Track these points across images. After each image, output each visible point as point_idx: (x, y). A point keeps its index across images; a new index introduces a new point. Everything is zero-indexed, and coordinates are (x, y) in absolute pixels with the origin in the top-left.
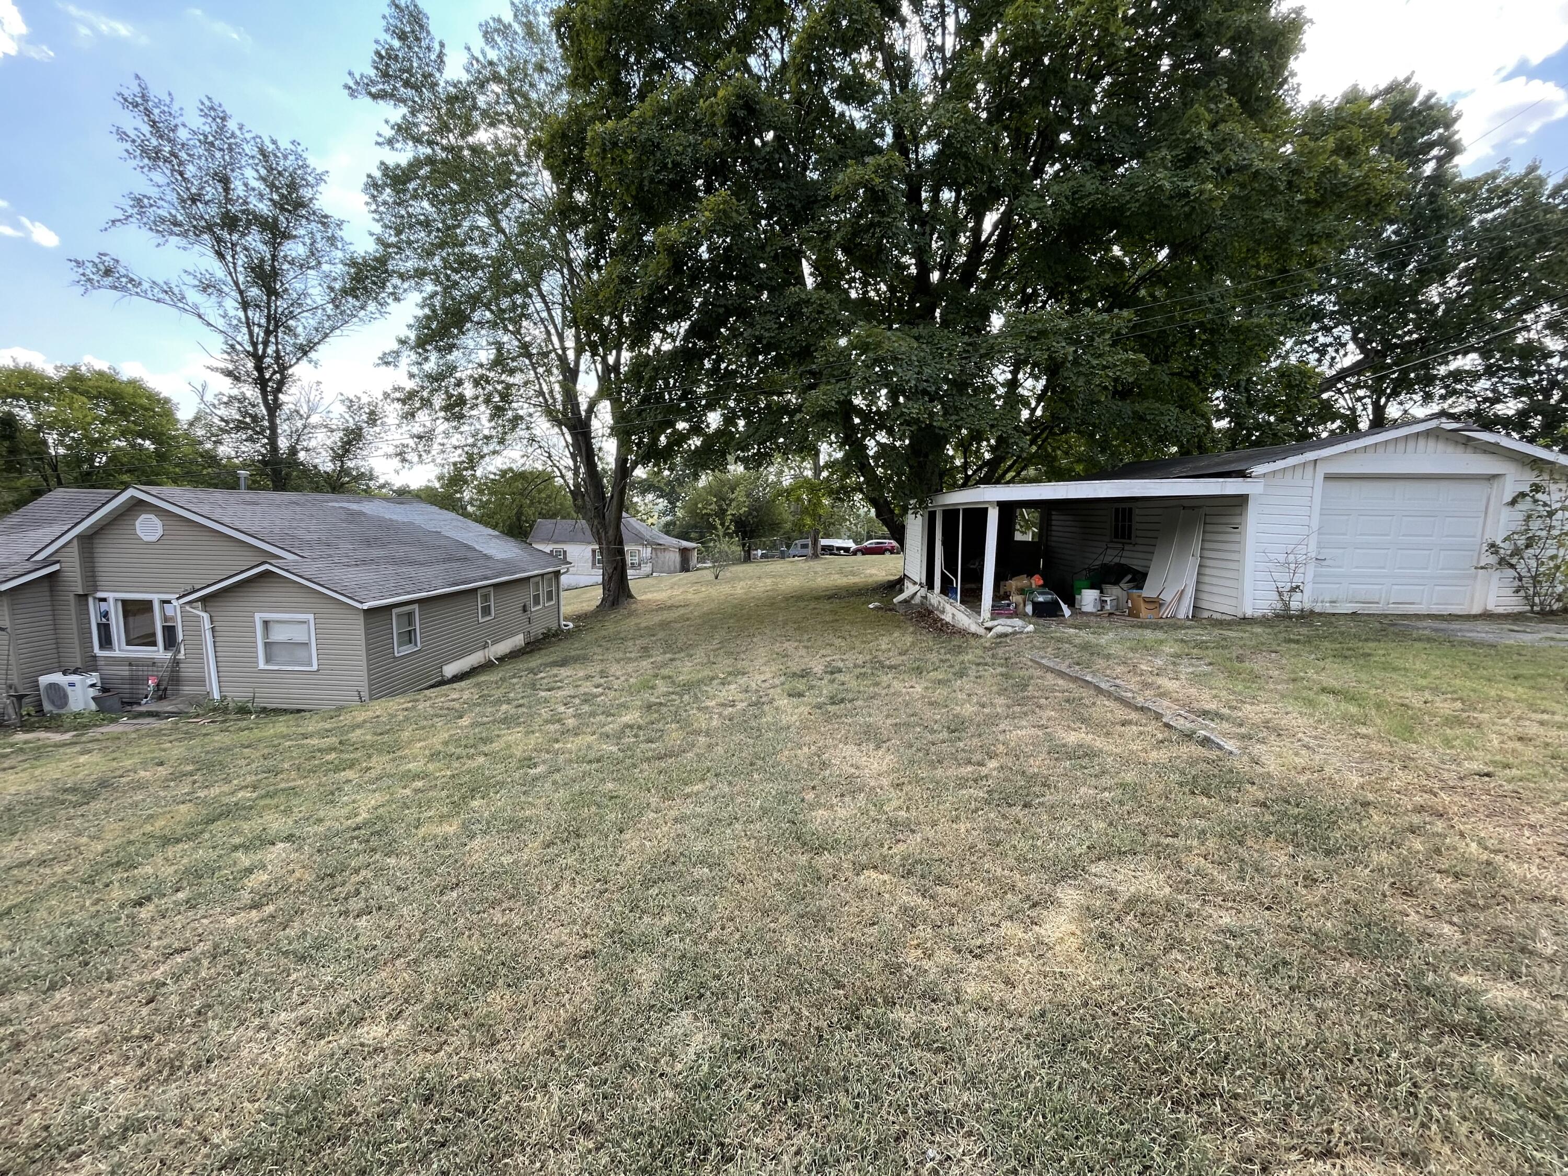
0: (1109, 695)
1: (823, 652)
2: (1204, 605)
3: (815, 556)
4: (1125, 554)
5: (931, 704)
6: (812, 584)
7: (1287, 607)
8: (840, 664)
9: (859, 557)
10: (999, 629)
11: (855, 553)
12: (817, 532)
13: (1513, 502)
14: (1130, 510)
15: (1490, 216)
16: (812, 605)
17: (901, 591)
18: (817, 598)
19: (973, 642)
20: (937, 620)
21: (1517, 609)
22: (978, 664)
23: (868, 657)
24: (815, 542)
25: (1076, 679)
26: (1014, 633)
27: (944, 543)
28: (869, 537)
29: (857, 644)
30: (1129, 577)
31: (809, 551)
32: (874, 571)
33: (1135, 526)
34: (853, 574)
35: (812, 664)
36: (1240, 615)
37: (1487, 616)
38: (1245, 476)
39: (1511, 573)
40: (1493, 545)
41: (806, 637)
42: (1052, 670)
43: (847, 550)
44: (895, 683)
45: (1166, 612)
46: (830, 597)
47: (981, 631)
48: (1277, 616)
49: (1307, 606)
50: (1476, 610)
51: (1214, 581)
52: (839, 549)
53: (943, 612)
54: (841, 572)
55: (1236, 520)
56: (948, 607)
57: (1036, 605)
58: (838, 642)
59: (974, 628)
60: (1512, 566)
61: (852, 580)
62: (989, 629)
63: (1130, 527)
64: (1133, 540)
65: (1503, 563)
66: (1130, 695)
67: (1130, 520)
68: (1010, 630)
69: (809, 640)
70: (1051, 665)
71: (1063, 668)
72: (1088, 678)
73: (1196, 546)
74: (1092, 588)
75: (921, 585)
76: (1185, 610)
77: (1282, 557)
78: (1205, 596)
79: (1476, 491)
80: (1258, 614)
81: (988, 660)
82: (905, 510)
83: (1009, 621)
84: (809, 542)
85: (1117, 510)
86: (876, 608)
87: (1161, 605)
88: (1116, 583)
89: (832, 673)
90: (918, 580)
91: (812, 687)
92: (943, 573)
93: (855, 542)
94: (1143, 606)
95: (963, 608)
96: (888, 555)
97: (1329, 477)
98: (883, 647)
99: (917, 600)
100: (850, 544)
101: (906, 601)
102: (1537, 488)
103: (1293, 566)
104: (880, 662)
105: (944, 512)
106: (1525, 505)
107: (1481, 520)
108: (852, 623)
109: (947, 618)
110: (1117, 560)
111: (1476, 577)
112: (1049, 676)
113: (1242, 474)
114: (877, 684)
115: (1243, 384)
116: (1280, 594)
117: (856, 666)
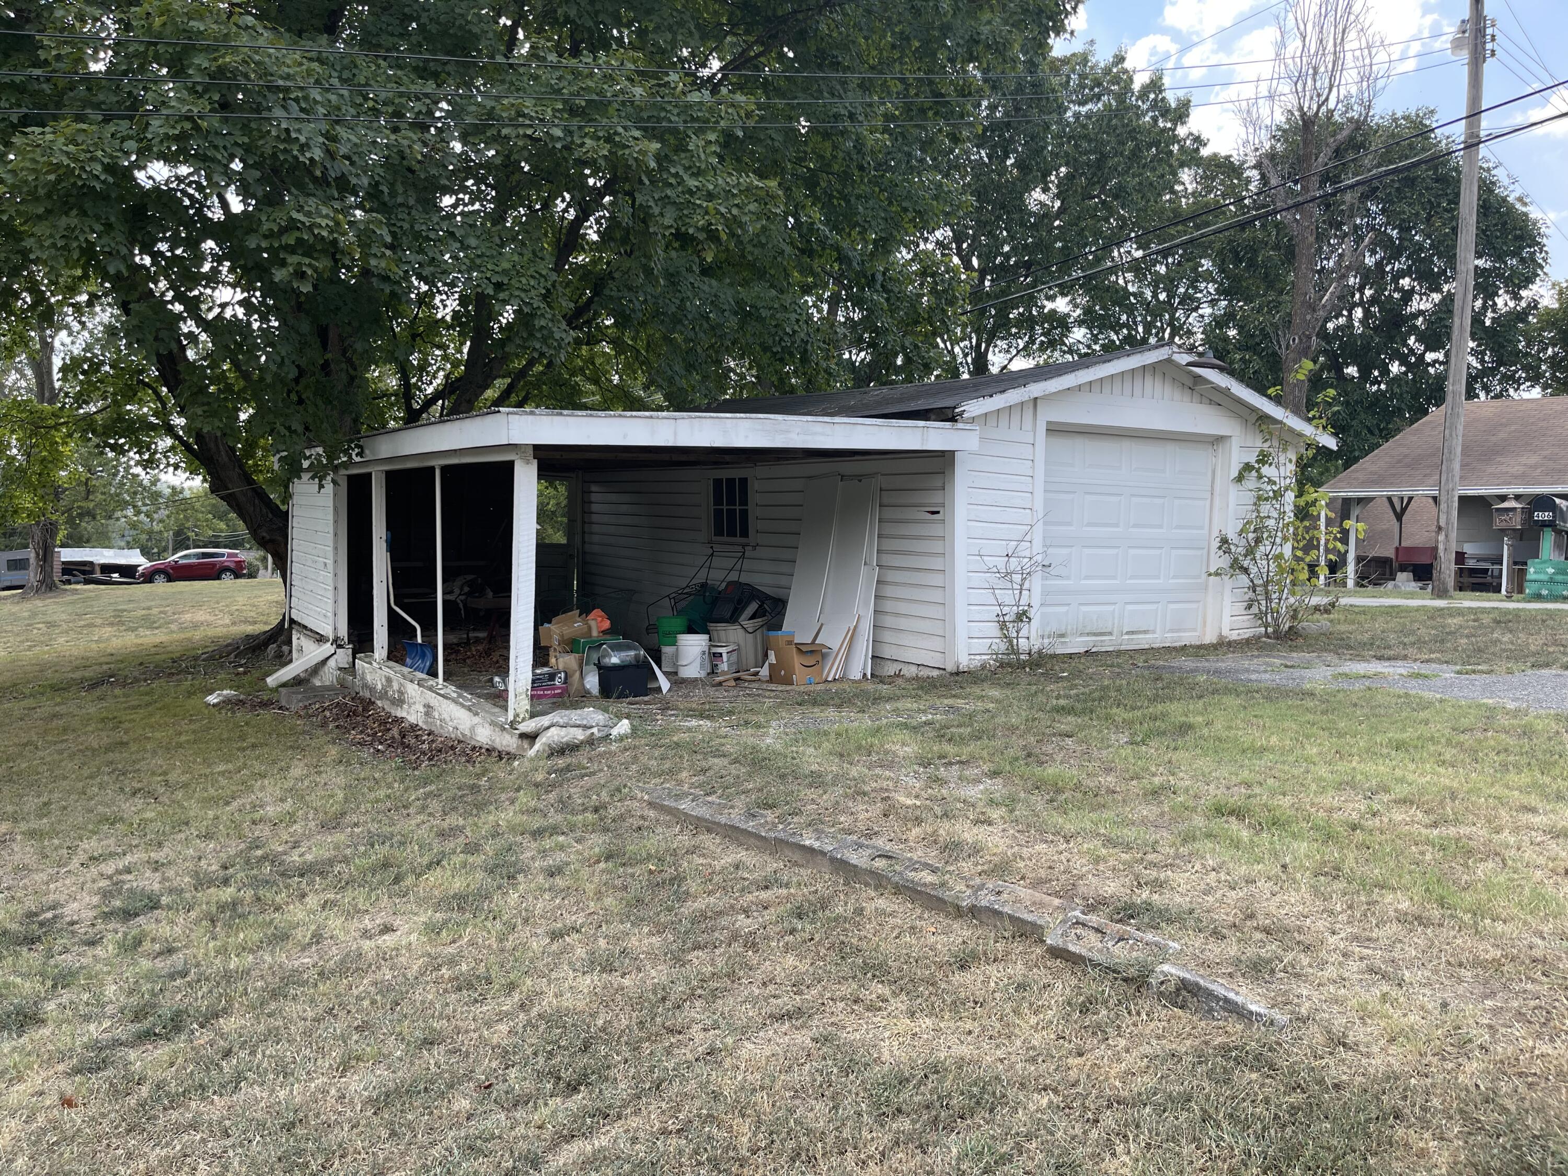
0: (879, 881)
1: (91, 845)
2: (887, 652)
3: (47, 586)
4: (747, 564)
5: (462, 984)
6: (43, 653)
7: (1013, 649)
8: (150, 882)
9: (161, 587)
10: (555, 736)
11: (149, 577)
12: (50, 530)
13: (1240, 479)
14: (744, 481)
15: (1084, 110)
16: (47, 707)
17: (283, 659)
18: (58, 688)
19: (500, 772)
20: (388, 722)
21: (1247, 634)
22: (537, 834)
23: (234, 847)
24: (46, 555)
25: (776, 846)
26: (591, 742)
27: (393, 547)
28: (181, 543)
29: (193, 808)
30: (753, 607)
31: (32, 576)
32: (201, 616)
33: (754, 511)
34: (149, 623)
35: (58, 891)
36: (950, 667)
37: (1223, 646)
38: (953, 419)
39: (1243, 580)
40: (1224, 541)
41: (32, 803)
42: (711, 827)
43: (128, 571)
44: (335, 923)
45: (832, 671)
46: (95, 684)
47: (508, 742)
48: (1002, 665)
49: (1036, 644)
50: (1210, 638)
51: (902, 608)
52: (108, 569)
53: (400, 702)
54: (118, 620)
55: (935, 498)
56: (412, 690)
57: (607, 674)
58: (130, 808)
59: (484, 735)
60: (1246, 571)
61: (149, 638)
62: (531, 737)
63: (744, 513)
64: (753, 538)
65: (1237, 567)
66: (929, 878)
67: (744, 502)
68: (580, 735)
69: (44, 810)
70: (702, 811)
71: (735, 816)
72: (809, 841)
73: (869, 547)
74: (691, 630)
75: (336, 642)
76: (859, 666)
77: (1001, 562)
78: (887, 637)
79: (1199, 459)
80: (977, 662)
81: (555, 818)
82: (293, 469)
83: (575, 716)
84: (30, 554)
85: (718, 483)
86: (227, 703)
87: (824, 656)
88: (733, 619)
89: (128, 915)
90: (326, 629)
91: (63, 980)
92: (391, 613)
93: (145, 552)
94: (797, 661)
95: (451, 690)
96: (228, 582)
97: (1054, 430)
98: (271, 811)
99: (329, 676)
100: (135, 558)
101: (297, 682)
102: (1263, 459)
103: (1017, 578)
104: (271, 858)
105: (390, 475)
106: (1251, 482)
107: (1208, 502)
108: (170, 748)
109: (413, 715)
110: (733, 577)
111: (1206, 588)
112: (709, 841)
113: (949, 416)
114: (280, 937)
115: (880, 278)
116: (1003, 626)
117: (202, 882)
